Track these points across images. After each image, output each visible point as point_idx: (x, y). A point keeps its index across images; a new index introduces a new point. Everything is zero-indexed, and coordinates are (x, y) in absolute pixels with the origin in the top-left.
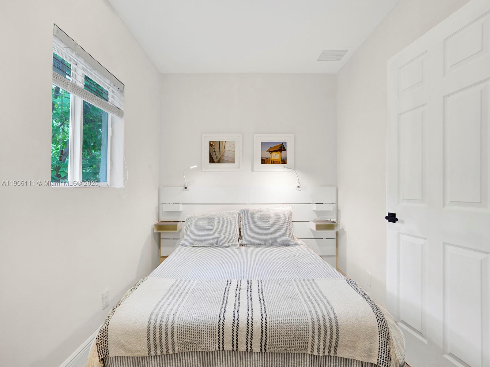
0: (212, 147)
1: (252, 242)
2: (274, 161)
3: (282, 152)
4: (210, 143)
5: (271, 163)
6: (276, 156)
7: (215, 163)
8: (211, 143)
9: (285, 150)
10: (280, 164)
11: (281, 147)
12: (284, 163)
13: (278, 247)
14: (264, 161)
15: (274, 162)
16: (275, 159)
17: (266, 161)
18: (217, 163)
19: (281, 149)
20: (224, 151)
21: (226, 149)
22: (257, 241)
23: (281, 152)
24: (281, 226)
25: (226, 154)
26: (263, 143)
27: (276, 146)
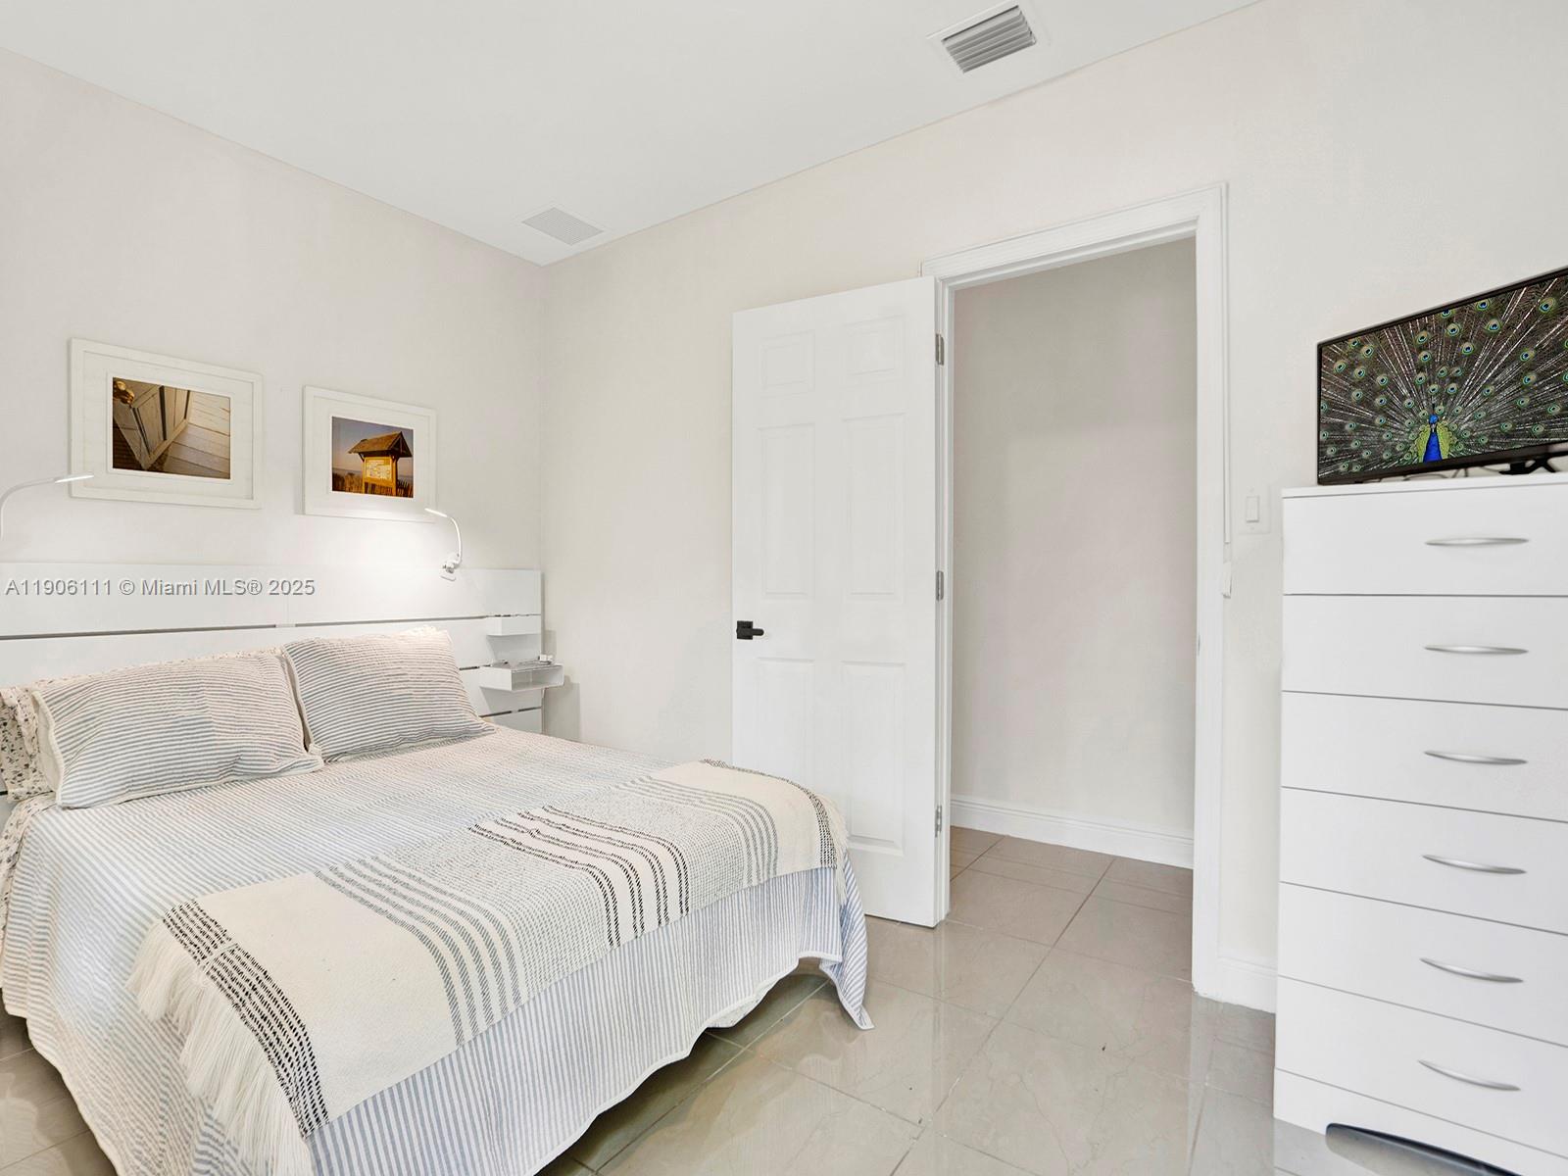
0: (125, 402)
1: (357, 745)
2: (374, 486)
3: (400, 459)
4: (114, 383)
5: (366, 492)
6: (380, 469)
7: (141, 469)
8: (123, 388)
9: (408, 454)
10: (391, 495)
11: (397, 445)
12: (405, 495)
13: (435, 745)
14: (339, 483)
15: (372, 488)
16: (378, 481)
17: (347, 482)
18: (148, 470)
19: (397, 449)
20: (186, 427)
21: (191, 419)
22: (372, 739)
23: (396, 459)
24: (443, 685)
25: (189, 442)
26: (338, 424)
27: (378, 437)
